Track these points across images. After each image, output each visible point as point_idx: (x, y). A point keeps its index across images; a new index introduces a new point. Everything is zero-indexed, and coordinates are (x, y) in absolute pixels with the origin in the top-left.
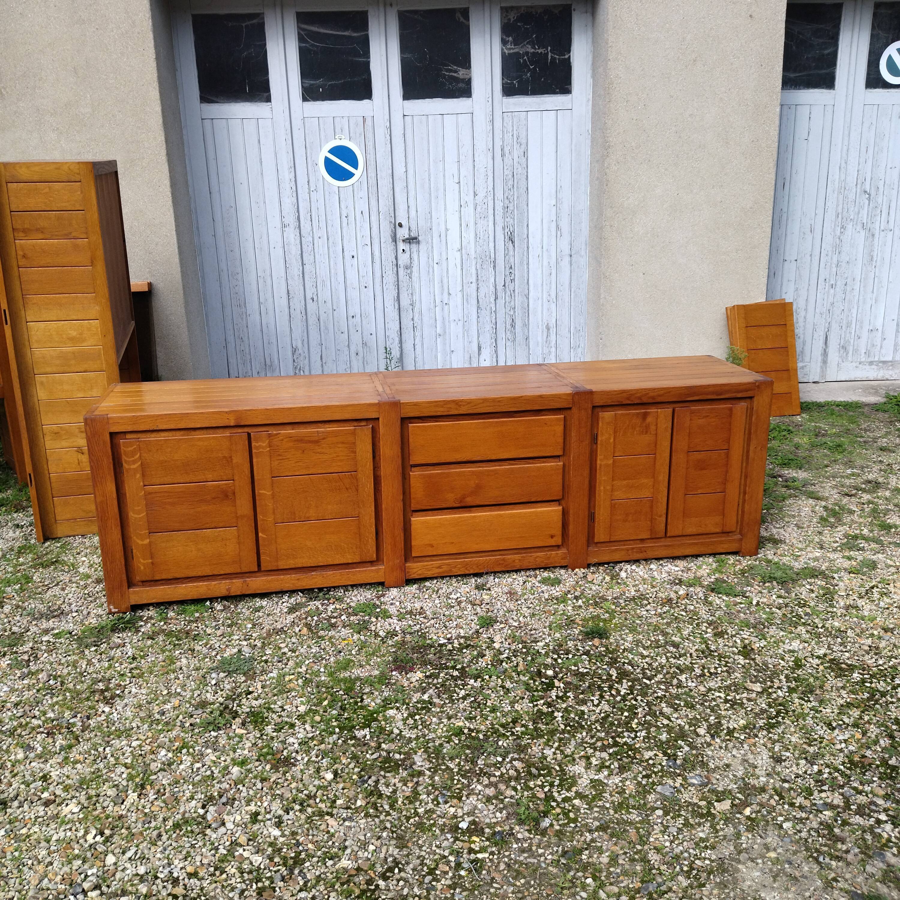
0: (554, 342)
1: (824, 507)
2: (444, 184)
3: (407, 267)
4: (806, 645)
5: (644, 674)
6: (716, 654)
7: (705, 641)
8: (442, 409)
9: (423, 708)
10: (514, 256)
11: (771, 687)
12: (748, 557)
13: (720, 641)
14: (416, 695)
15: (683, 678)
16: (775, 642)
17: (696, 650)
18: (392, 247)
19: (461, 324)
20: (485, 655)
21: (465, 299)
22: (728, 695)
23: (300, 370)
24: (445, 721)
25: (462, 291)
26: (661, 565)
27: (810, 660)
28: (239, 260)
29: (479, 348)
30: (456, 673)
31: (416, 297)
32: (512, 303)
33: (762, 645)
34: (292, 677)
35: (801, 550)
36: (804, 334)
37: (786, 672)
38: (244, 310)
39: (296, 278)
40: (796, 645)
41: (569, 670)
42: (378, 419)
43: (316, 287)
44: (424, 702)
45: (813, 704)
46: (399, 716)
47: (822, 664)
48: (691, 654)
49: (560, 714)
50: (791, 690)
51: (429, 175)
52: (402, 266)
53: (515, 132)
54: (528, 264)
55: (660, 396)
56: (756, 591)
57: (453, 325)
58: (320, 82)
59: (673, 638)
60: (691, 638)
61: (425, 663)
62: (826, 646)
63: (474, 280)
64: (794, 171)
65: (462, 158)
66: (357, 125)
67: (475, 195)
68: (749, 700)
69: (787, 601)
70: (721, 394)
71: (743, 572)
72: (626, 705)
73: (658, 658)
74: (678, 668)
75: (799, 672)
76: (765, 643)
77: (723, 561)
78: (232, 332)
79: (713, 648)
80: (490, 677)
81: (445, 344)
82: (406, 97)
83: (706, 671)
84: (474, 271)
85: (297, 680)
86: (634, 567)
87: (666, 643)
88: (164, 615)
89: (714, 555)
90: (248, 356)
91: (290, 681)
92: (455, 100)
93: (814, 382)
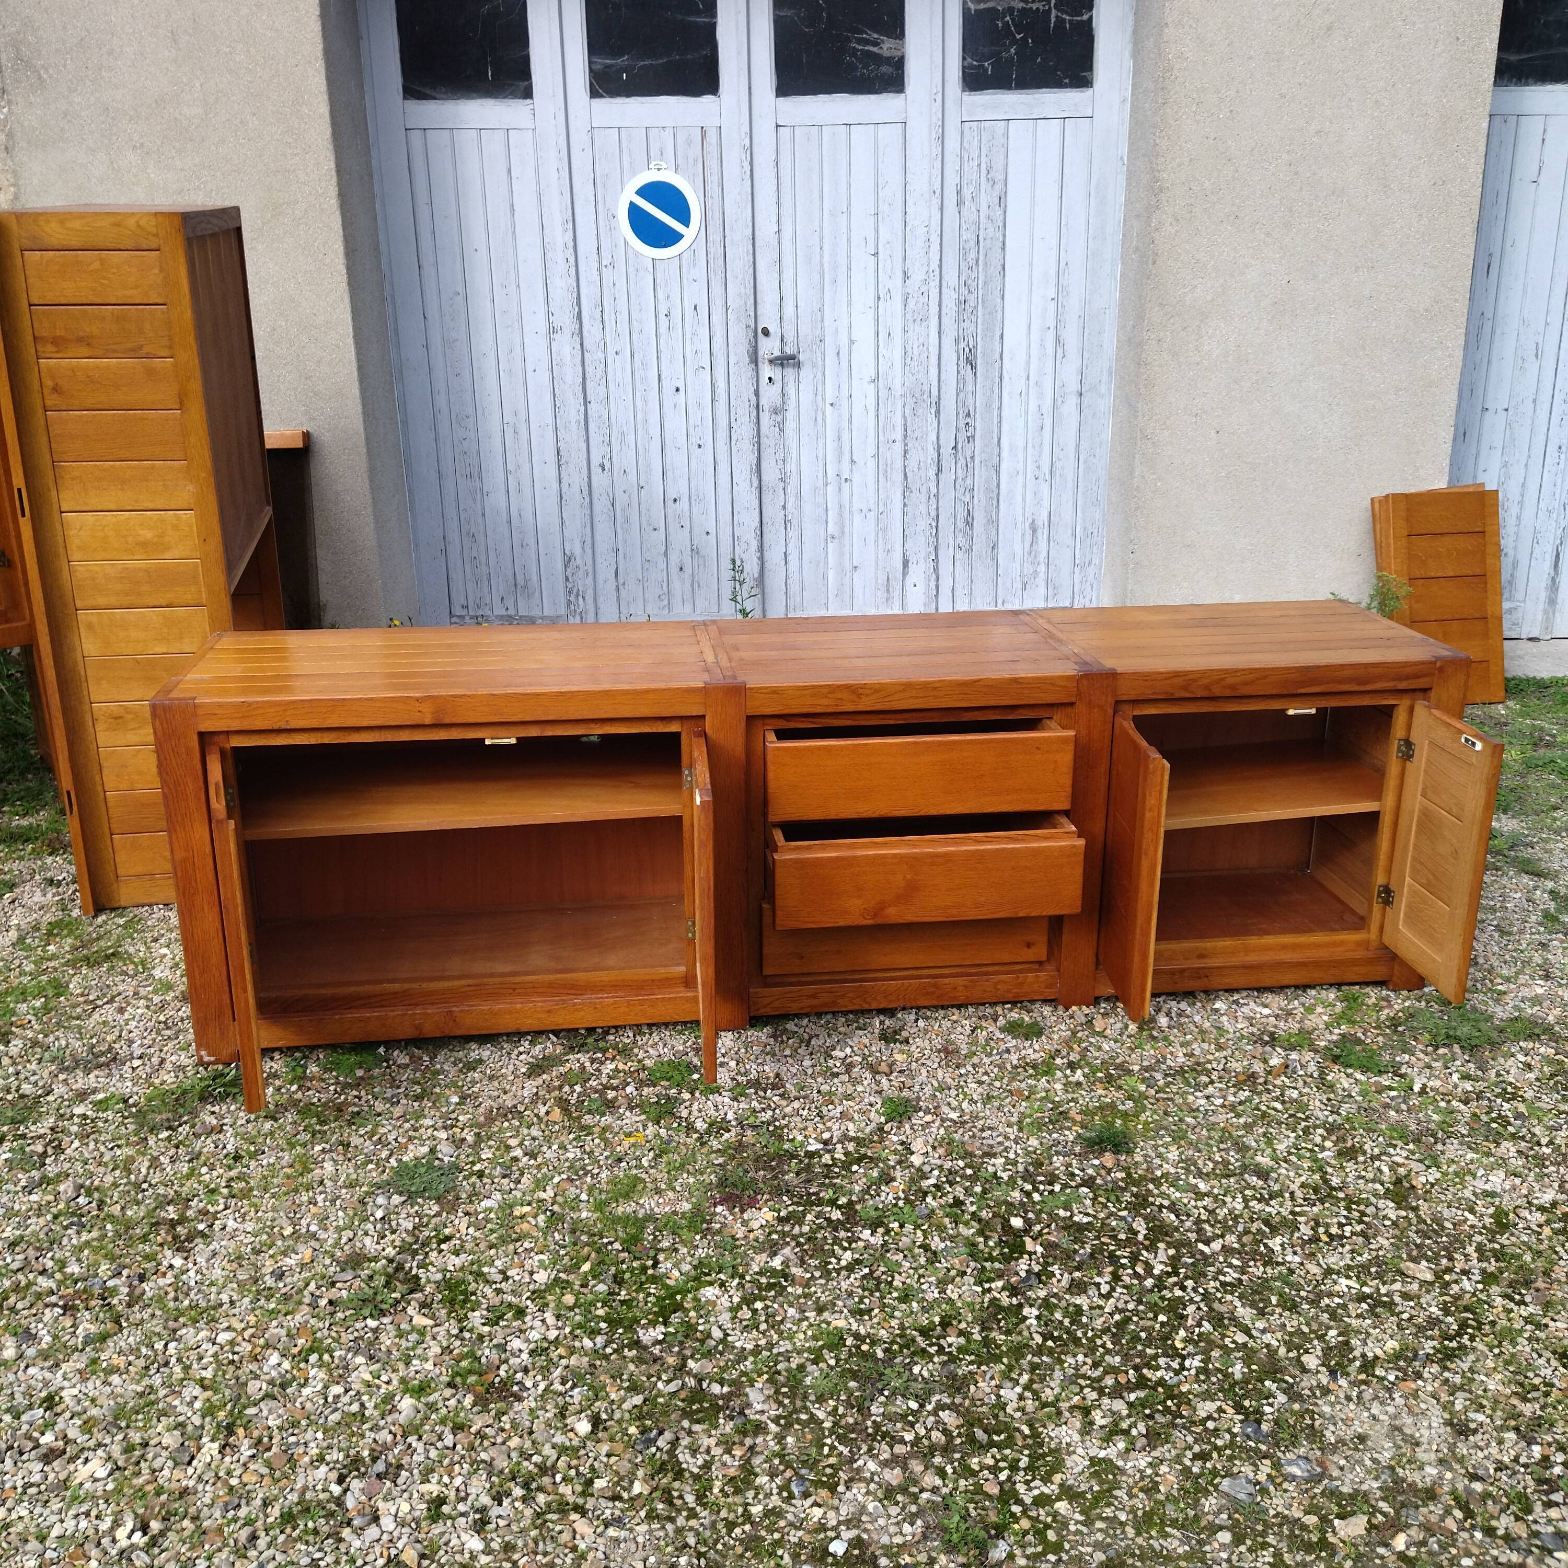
0: (1044, 554)
1: (1551, 892)
2: (849, 257)
3: (775, 412)
4: (1518, 1181)
5: (1200, 1231)
6: (1341, 1195)
7: (1320, 1167)
8: (824, 702)
9: (770, 1287)
10: (974, 393)
11: (1449, 1270)
12: (1405, 993)
13: (1350, 1166)
14: (758, 1258)
15: (1275, 1243)
16: (1456, 1174)
17: (1303, 1185)
18: (748, 371)
19: (872, 516)
20: (893, 1179)
21: (881, 471)
22: (1364, 1284)
23: (577, 595)
24: (811, 1315)
25: (877, 456)
26: (1236, 1002)
27: (1525, 1213)
28: (470, 392)
29: (906, 563)
30: (836, 1215)
31: (791, 467)
32: (969, 481)
33: (1431, 1180)
34: (527, 1209)
35: (1508, 980)
36: (1515, 548)
37: (1478, 1238)
38: (478, 484)
39: (574, 427)
40: (1497, 1181)
41: (1053, 1217)
42: (704, 717)
43: (610, 445)
44: (773, 1272)
45: (1531, 1309)
46: (724, 1302)
47: (1548, 1222)
48: (1292, 1193)
49: (1035, 1312)
50: (1488, 1278)
51: (822, 239)
52: (766, 408)
53: (984, 159)
54: (1000, 408)
55: (1246, 684)
56: (1421, 1064)
57: (857, 518)
58: (622, 61)
59: (1259, 1159)
60: (1293, 1158)
61: (778, 1192)
62: (1556, 1185)
63: (899, 436)
64: (1508, 242)
65: (883, 207)
66: (689, 143)
67: (906, 277)
68: (1406, 1296)
69: (1481, 1085)
71: (1394, 1023)
72: (1163, 1298)
73: (1228, 1199)
74: (1267, 1223)
75: (1504, 1240)
76: (1438, 1175)
77: (1355, 1000)
78: (456, 522)
79: (1335, 1181)
80: (902, 1226)
81: (841, 554)
82: (783, 90)
83: (1321, 1230)
84: (899, 421)
85: (535, 1217)
86: (1183, 1005)
87: (1244, 1168)
88: (300, 1070)
89: (1339, 985)
90: (484, 568)
91: (522, 1217)
92: (873, 97)
93: (1530, 639)
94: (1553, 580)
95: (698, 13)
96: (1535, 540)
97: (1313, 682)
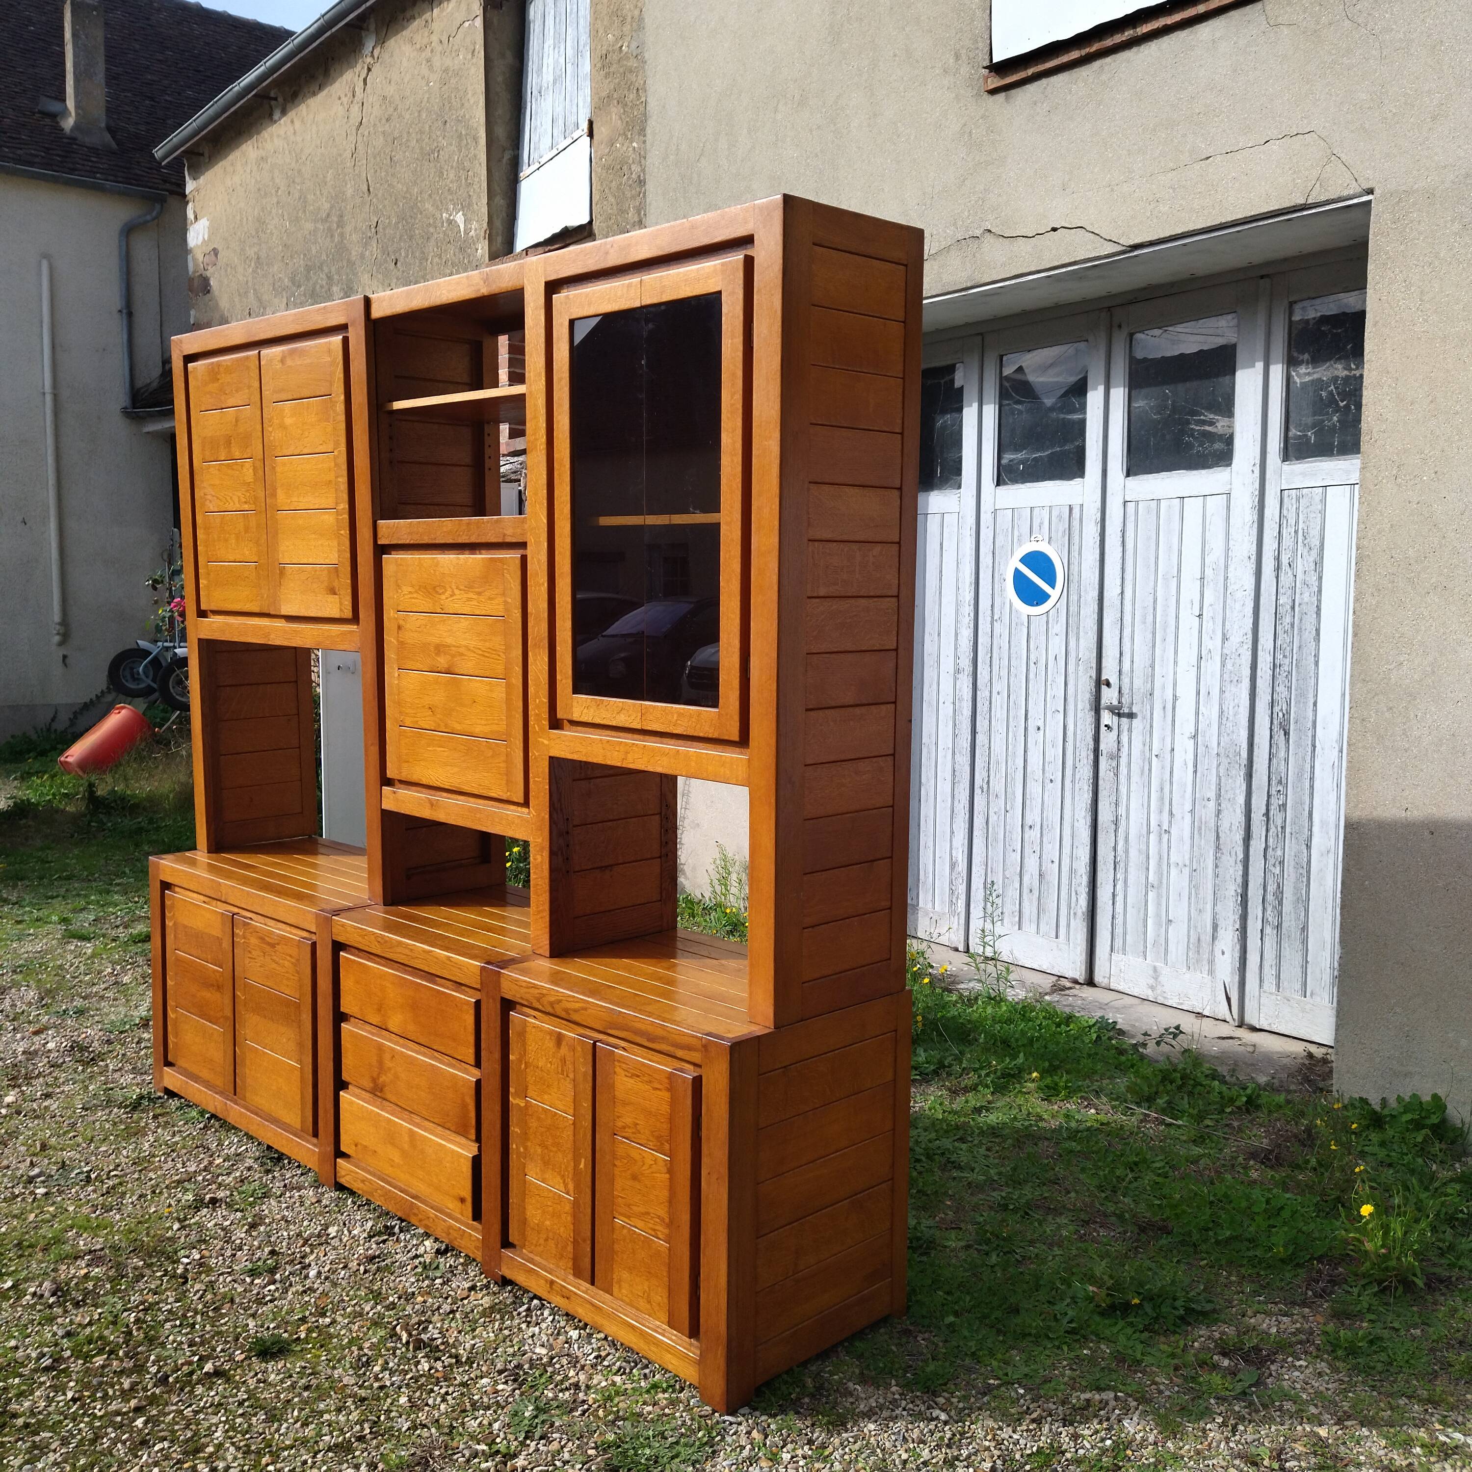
2: (1177, 617)
3: (1111, 757)
10: (1287, 760)
18: (1090, 717)
19: (1186, 871)
21: (1196, 828)
25: (1192, 812)
29: (1215, 927)
31: (1122, 810)
32: (1279, 853)
39: (965, 752)
43: (989, 770)
51: (1155, 602)
52: (1104, 752)
53: (1301, 525)
54: (1312, 779)
57: (1174, 872)
58: (1021, 455)
63: (1212, 795)
65: (1209, 572)
66: (1060, 517)
67: (1225, 638)
81: (1159, 904)
82: (1130, 472)
84: (1214, 779)
92: (1203, 472)
95: (1075, 411)
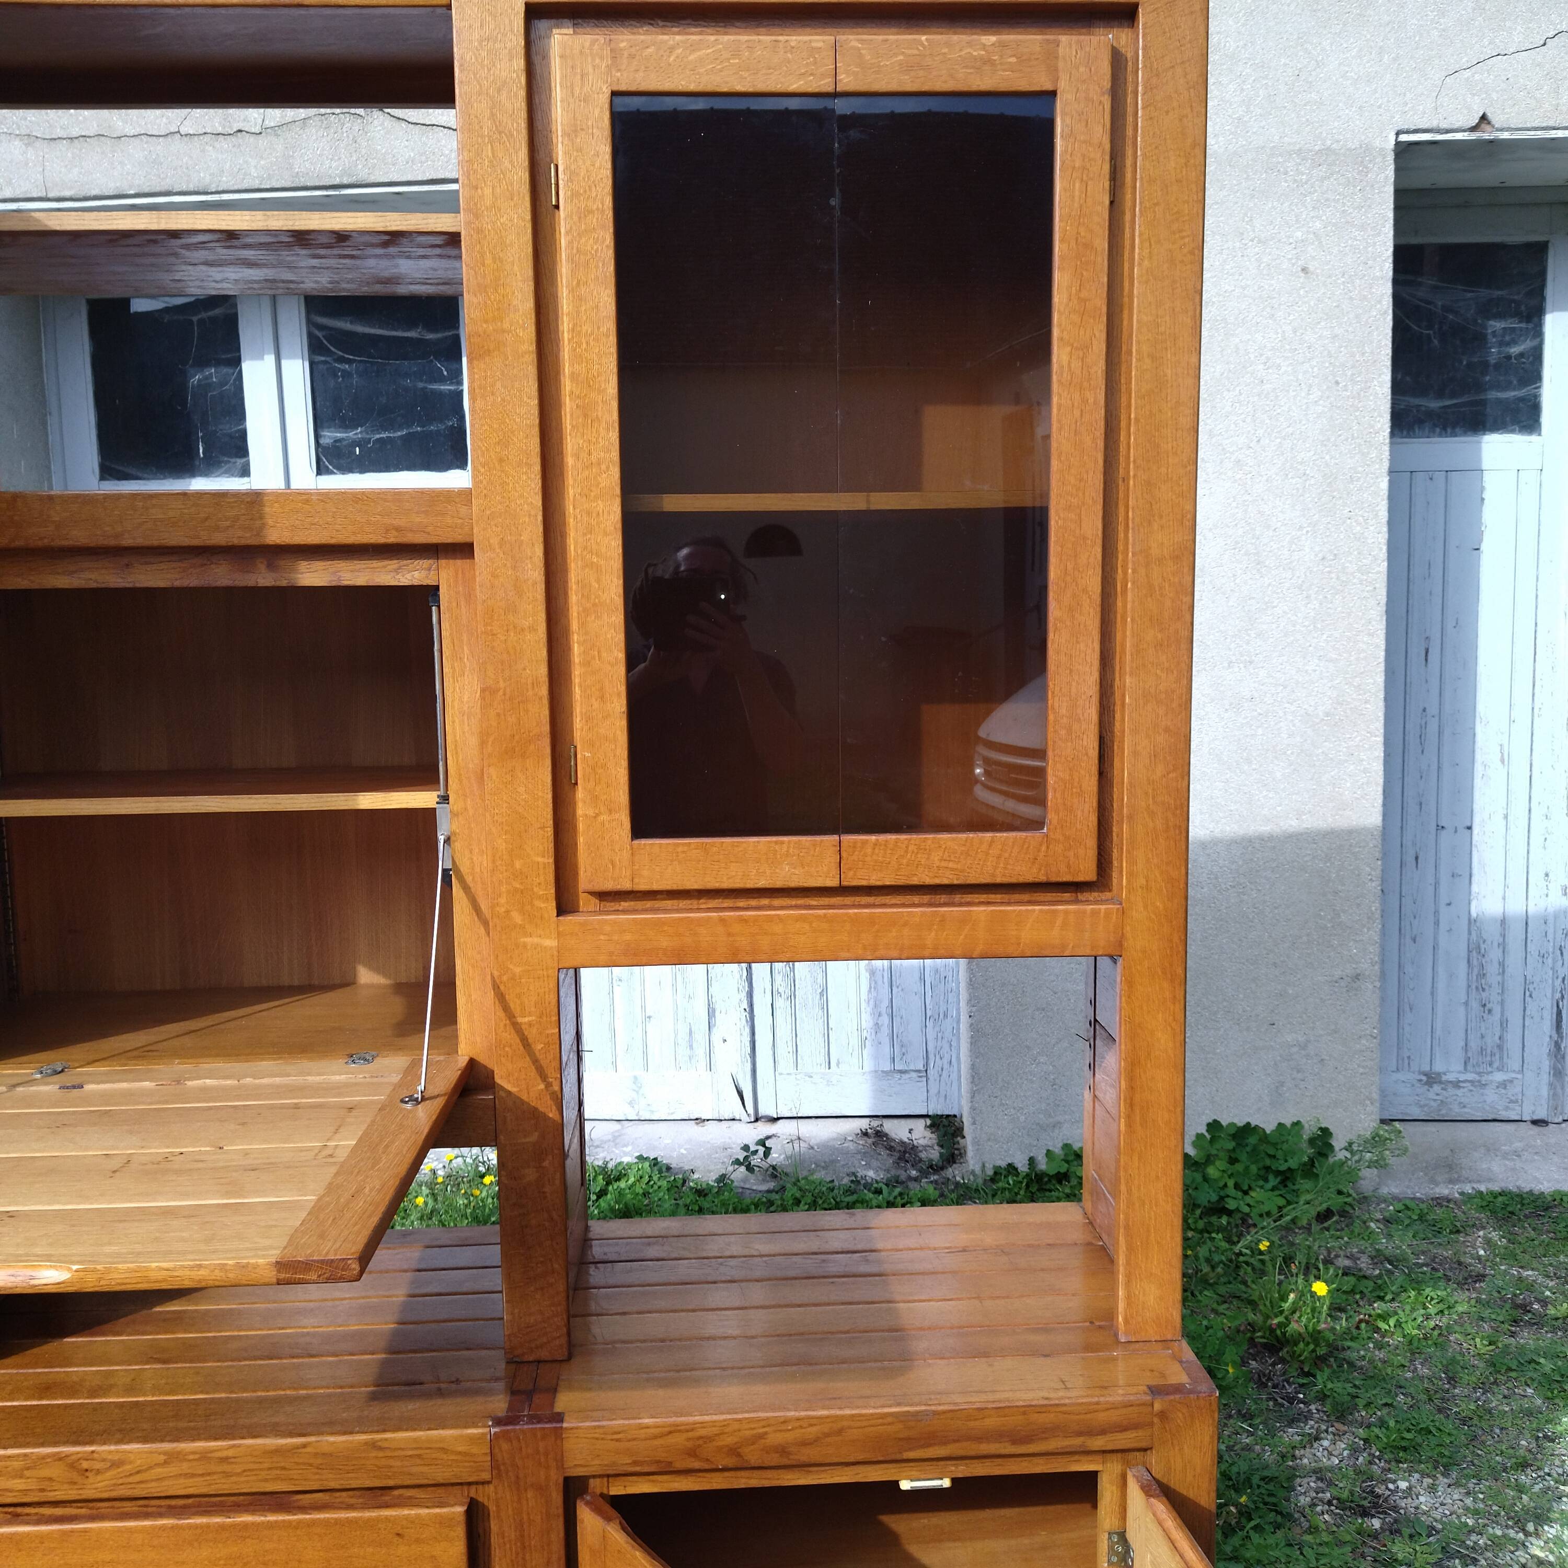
8: (18, 1484)
29: (711, 1013)
36: (1502, 1003)
55: (804, 1443)
58: (355, 434)
64: (1450, 624)
70: (1028, 1439)
93: (1535, 1122)
94: (1557, 1045)
95: (442, 380)
96: (1527, 994)
97: (930, 1439)
